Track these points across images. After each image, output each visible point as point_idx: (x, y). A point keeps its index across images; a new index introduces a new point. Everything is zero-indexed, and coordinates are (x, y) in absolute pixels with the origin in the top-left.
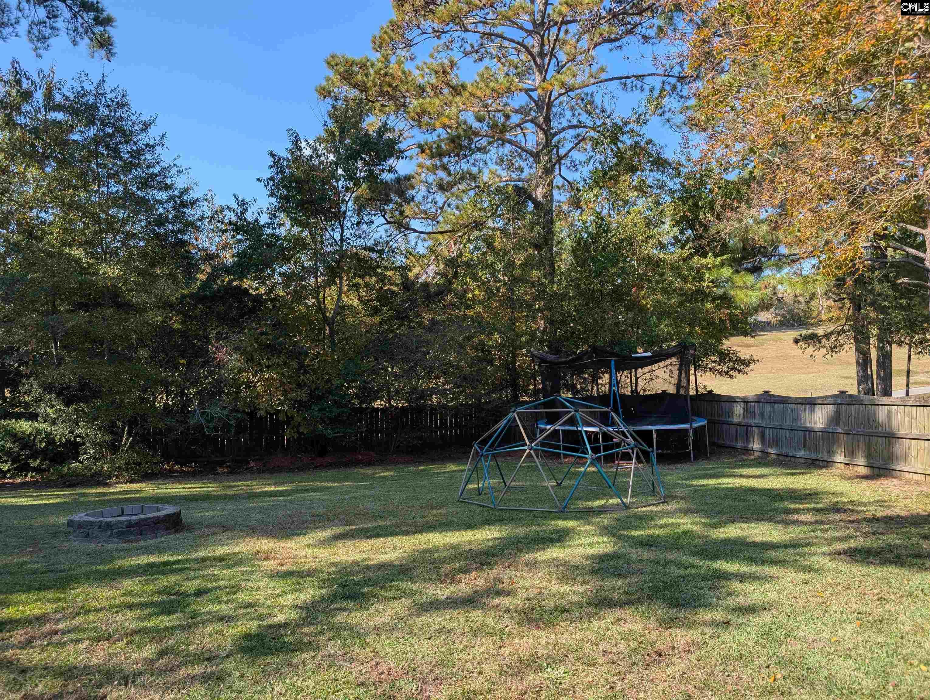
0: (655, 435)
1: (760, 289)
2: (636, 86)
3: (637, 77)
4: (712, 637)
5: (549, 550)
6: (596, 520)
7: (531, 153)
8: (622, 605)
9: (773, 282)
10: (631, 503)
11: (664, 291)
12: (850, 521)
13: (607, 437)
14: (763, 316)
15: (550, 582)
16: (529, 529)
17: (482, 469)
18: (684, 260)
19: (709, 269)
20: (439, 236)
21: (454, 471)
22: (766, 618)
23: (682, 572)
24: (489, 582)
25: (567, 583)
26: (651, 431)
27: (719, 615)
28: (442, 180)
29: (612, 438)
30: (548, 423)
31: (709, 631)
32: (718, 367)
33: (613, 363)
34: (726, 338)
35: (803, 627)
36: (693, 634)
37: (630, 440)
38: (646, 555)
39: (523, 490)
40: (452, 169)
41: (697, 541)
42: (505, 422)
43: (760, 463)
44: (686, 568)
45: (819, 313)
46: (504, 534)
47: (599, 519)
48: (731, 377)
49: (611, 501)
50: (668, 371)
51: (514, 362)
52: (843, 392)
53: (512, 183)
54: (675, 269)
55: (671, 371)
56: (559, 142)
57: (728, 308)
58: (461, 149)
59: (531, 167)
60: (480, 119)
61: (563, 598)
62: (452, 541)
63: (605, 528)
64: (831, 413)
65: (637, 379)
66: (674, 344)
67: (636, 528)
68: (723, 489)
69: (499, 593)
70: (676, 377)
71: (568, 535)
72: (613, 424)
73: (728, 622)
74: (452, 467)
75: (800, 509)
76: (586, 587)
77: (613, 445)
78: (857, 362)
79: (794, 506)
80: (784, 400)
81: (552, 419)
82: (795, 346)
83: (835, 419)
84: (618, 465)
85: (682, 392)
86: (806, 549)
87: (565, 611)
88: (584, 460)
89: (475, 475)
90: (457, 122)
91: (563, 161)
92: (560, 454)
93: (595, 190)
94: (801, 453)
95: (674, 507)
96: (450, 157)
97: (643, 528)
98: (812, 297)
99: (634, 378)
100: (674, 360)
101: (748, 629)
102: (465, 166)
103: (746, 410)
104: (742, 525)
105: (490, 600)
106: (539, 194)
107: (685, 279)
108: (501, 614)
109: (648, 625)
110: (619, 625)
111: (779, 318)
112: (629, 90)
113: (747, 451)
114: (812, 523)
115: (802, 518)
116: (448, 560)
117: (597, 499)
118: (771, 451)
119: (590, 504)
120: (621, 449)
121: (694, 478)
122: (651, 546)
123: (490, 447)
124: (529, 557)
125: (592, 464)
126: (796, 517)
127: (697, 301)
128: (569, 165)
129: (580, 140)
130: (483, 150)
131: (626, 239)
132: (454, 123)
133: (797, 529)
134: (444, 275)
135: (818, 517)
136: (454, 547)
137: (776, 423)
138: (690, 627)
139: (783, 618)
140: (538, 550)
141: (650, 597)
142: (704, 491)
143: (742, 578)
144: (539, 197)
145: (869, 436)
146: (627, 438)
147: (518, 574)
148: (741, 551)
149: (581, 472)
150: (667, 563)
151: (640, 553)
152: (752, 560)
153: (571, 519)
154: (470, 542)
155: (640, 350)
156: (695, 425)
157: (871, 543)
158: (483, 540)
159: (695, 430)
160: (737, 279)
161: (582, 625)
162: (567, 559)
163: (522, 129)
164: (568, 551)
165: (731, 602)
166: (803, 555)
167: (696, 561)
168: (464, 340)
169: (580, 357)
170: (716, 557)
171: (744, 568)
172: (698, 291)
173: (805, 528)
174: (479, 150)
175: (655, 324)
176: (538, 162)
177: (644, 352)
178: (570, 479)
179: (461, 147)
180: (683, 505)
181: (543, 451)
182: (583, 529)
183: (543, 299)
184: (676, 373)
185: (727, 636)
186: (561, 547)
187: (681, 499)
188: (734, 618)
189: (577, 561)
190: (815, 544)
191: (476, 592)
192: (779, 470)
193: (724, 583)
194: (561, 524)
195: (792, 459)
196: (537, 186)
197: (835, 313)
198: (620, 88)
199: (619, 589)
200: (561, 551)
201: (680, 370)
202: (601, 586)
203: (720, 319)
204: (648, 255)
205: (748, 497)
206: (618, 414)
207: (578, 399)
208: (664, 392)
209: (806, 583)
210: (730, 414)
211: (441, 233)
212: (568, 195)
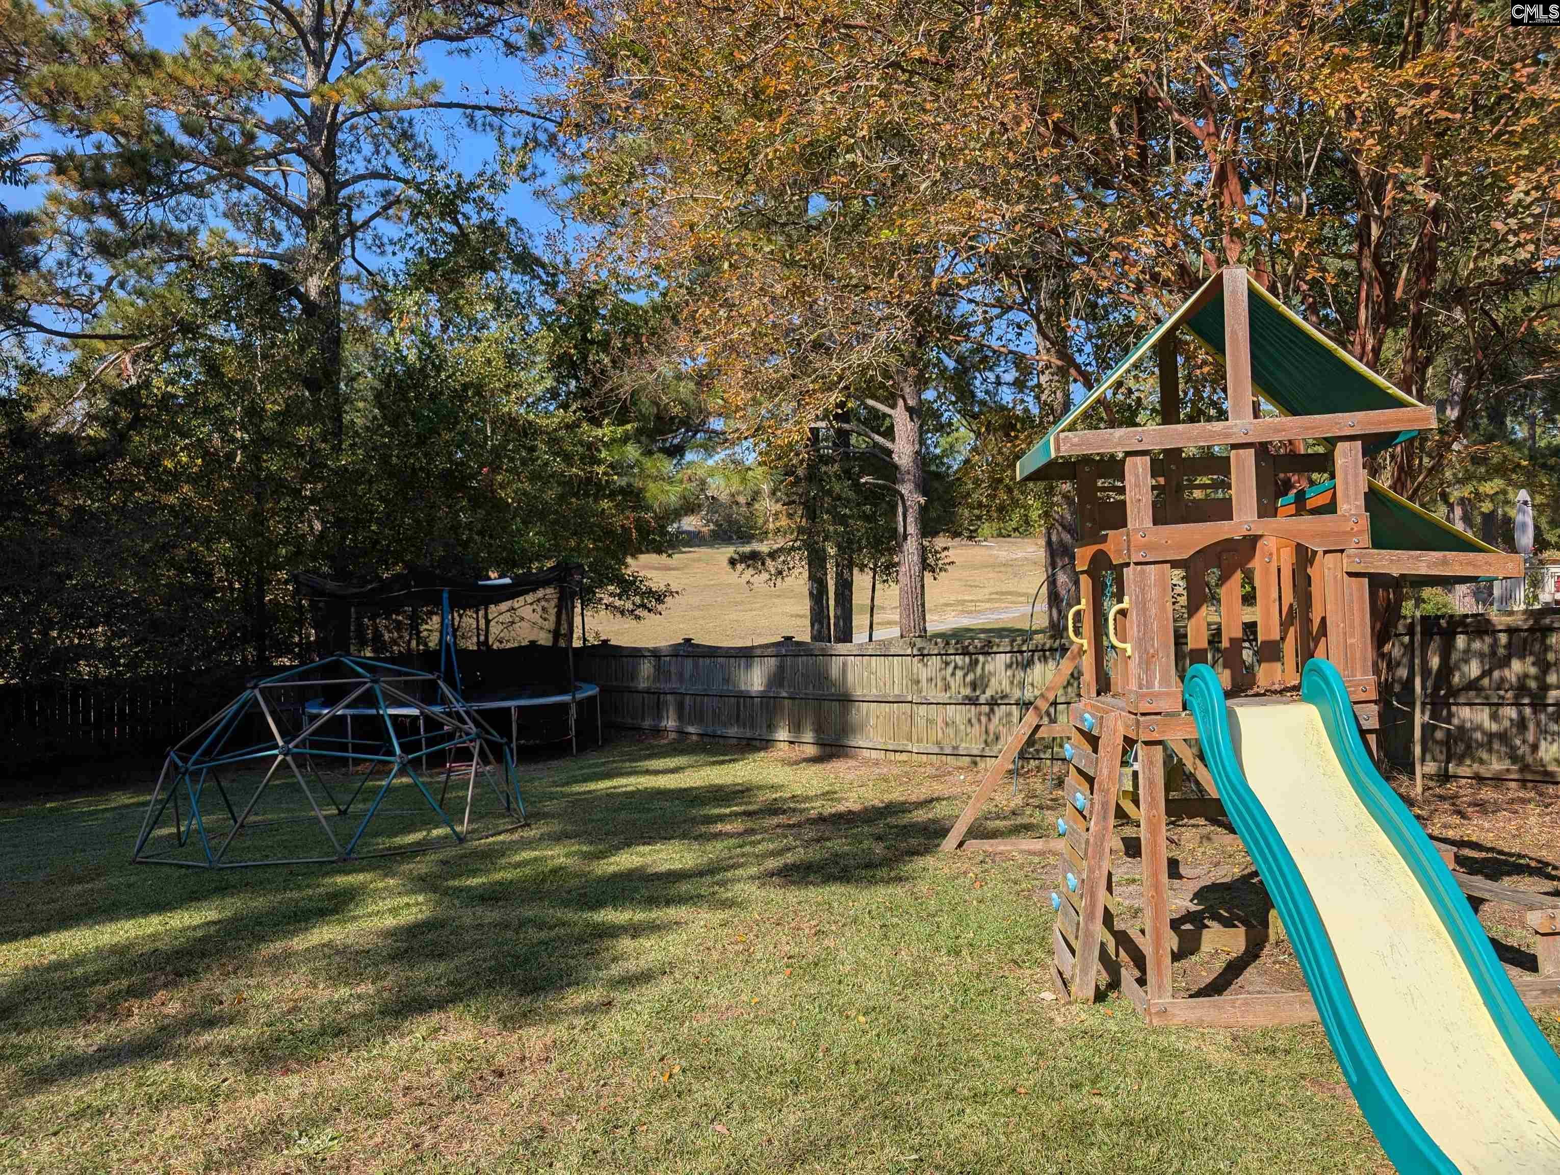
0: (514, 717)
1: (681, 482)
2: (491, 125)
3: (494, 110)
4: (584, 1030)
5: (315, 930)
6: (406, 867)
7: (295, 210)
8: (441, 1004)
9: (701, 473)
10: (468, 832)
11: (534, 477)
12: (789, 826)
13: (432, 723)
14: (690, 523)
15: (315, 987)
16: (279, 897)
17: (186, 798)
18: (568, 427)
19: (605, 444)
20: (100, 345)
21: (127, 806)
22: (666, 985)
23: (543, 935)
24: (193, 1005)
25: (346, 984)
26: (509, 709)
27: (595, 995)
28: (102, 233)
29: (441, 726)
30: (325, 705)
31: (580, 1021)
32: (618, 603)
33: (445, 595)
34: (633, 556)
35: (715, 990)
36: (559, 1031)
37: (471, 727)
38: (491, 915)
39: (271, 828)
40: (128, 215)
41: (573, 882)
42: (235, 707)
43: (675, 750)
44: (551, 928)
45: (766, 522)
46: (228, 914)
47: (411, 866)
48: (638, 618)
49: (435, 833)
50: (539, 609)
51: (261, 593)
52: (789, 639)
53: (260, 260)
54: (553, 441)
55: (544, 609)
56: (350, 198)
57: (634, 509)
58: (149, 182)
59: (297, 235)
60: (190, 130)
61: (337, 1011)
62: (116, 939)
63: (422, 879)
64: (773, 669)
65: (488, 622)
66: (549, 564)
67: (474, 873)
68: (619, 794)
69: (210, 1023)
70: (552, 618)
71: (352, 899)
72: (444, 701)
73: (609, 1003)
74: (124, 799)
75: (726, 815)
76: (380, 984)
77: (442, 736)
78: (811, 593)
79: (716, 811)
80: (712, 652)
81: (332, 697)
82: (728, 568)
83: (777, 679)
84: (450, 771)
85: (562, 644)
86: (729, 875)
87: (339, 1032)
88: (387, 768)
89: (170, 810)
90: (141, 127)
91: (359, 235)
92: (347, 759)
93: (416, 296)
94: (733, 731)
95: (539, 832)
96: (123, 192)
97: (487, 871)
98: (756, 496)
99: (482, 622)
100: (550, 591)
101: (639, 1008)
102: (157, 213)
103: (658, 668)
104: (641, 848)
105: (191, 1038)
106: (313, 286)
107: (568, 458)
108: (213, 1060)
109: (485, 1030)
110: (435, 1039)
111: (712, 527)
112: (480, 128)
113: (658, 732)
114: (740, 835)
115: (728, 828)
116: (103, 977)
117: (409, 832)
118: (691, 729)
119: (399, 840)
120: (456, 743)
121: (577, 782)
122: (497, 900)
123: (202, 755)
124: (277, 947)
125: (402, 772)
126: (719, 827)
127: (587, 495)
128: (370, 242)
129: (390, 202)
130: (197, 190)
131: (472, 384)
132: (133, 127)
133: (719, 845)
134: (108, 422)
135: (749, 825)
136: (118, 950)
137: (698, 688)
138: (552, 1021)
139: (689, 982)
140: (294, 933)
141: (490, 985)
142: (590, 801)
143: (635, 931)
144: (313, 294)
145: (819, 699)
146: (465, 723)
147: (252, 982)
148: (636, 890)
149: (380, 787)
150: (523, 923)
151: (479, 914)
152: (652, 902)
153: (362, 870)
154: (154, 937)
155: (493, 575)
156: (580, 696)
157: (814, 854)
158: (184, 930)
159: (580, 704)
160: (648, 463)
161: (369, 1052)
162: (349, 942)
163: (279, 163)
164: (352, 927)
165: (615, 970)
166: (723, 884)
167: (570, 915)
168: (151, 550)
169: (386, 586)
170: (598, 904)
171: (640, 916)
172: (589, 480)
173: (732, 842)
174: (189, 188)
175: (518, 530)
176: (311, 228)
177: (500, 577)
178: (365, 801)
179: (151, 179)
180: (555, 826)
181: (311, 755)
182: (381, 885)
183: (322, 479)
184: (553, 611)
185: (606, 1025)
186: (339, 922)
187: (553, 817)
188: (620, 996)
189: (365, 943)
190: (741, 865)
191: (163, 1029)
192: (702, 758)
193: (608, 942)
194: (342, 880)
195: (721, 741)
196: (311, 271)
197: (784, 522)
198: (464, 122)
199: (439, 979)
200: (338, 928)
201: (559, 607)
202: (407, 979)
203: (622, 526)
204: (509, 414)
205: (656, 804)
206: (452, 684)
207: (385, 660)
208: (533, 643)
209: (724, 924)
210: (633, 676)
211: (103, 338)
212: (369, 295)
